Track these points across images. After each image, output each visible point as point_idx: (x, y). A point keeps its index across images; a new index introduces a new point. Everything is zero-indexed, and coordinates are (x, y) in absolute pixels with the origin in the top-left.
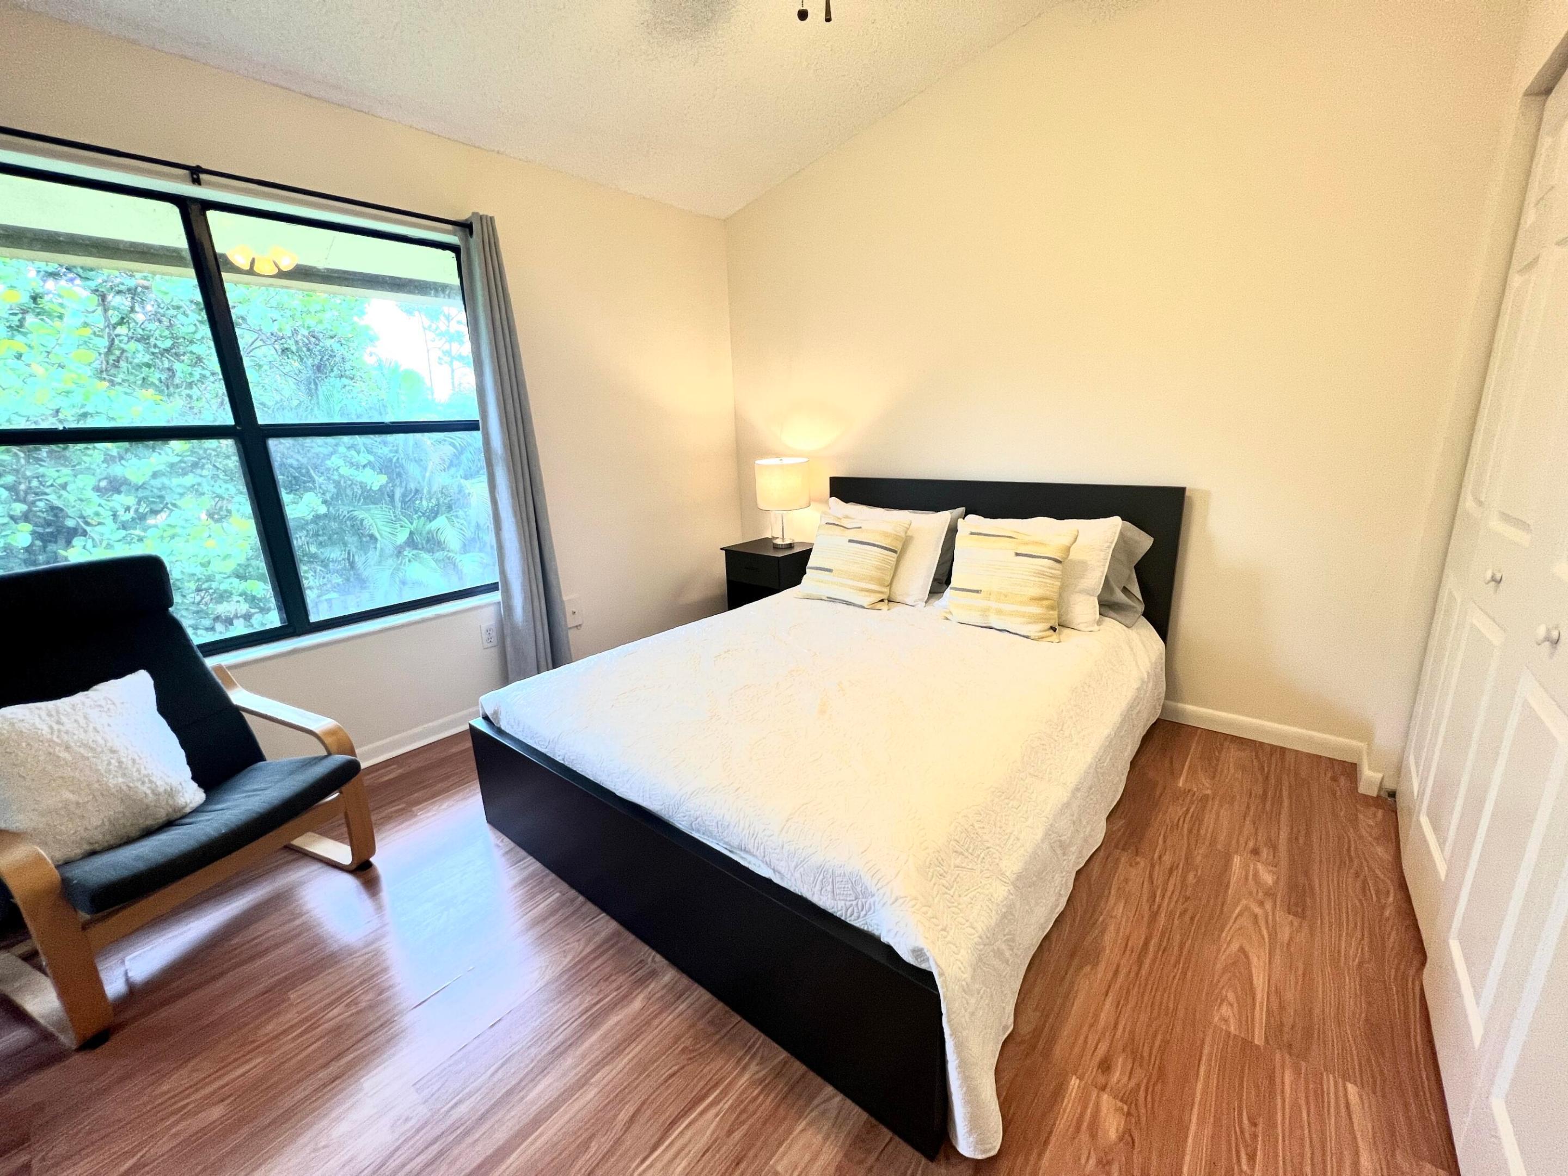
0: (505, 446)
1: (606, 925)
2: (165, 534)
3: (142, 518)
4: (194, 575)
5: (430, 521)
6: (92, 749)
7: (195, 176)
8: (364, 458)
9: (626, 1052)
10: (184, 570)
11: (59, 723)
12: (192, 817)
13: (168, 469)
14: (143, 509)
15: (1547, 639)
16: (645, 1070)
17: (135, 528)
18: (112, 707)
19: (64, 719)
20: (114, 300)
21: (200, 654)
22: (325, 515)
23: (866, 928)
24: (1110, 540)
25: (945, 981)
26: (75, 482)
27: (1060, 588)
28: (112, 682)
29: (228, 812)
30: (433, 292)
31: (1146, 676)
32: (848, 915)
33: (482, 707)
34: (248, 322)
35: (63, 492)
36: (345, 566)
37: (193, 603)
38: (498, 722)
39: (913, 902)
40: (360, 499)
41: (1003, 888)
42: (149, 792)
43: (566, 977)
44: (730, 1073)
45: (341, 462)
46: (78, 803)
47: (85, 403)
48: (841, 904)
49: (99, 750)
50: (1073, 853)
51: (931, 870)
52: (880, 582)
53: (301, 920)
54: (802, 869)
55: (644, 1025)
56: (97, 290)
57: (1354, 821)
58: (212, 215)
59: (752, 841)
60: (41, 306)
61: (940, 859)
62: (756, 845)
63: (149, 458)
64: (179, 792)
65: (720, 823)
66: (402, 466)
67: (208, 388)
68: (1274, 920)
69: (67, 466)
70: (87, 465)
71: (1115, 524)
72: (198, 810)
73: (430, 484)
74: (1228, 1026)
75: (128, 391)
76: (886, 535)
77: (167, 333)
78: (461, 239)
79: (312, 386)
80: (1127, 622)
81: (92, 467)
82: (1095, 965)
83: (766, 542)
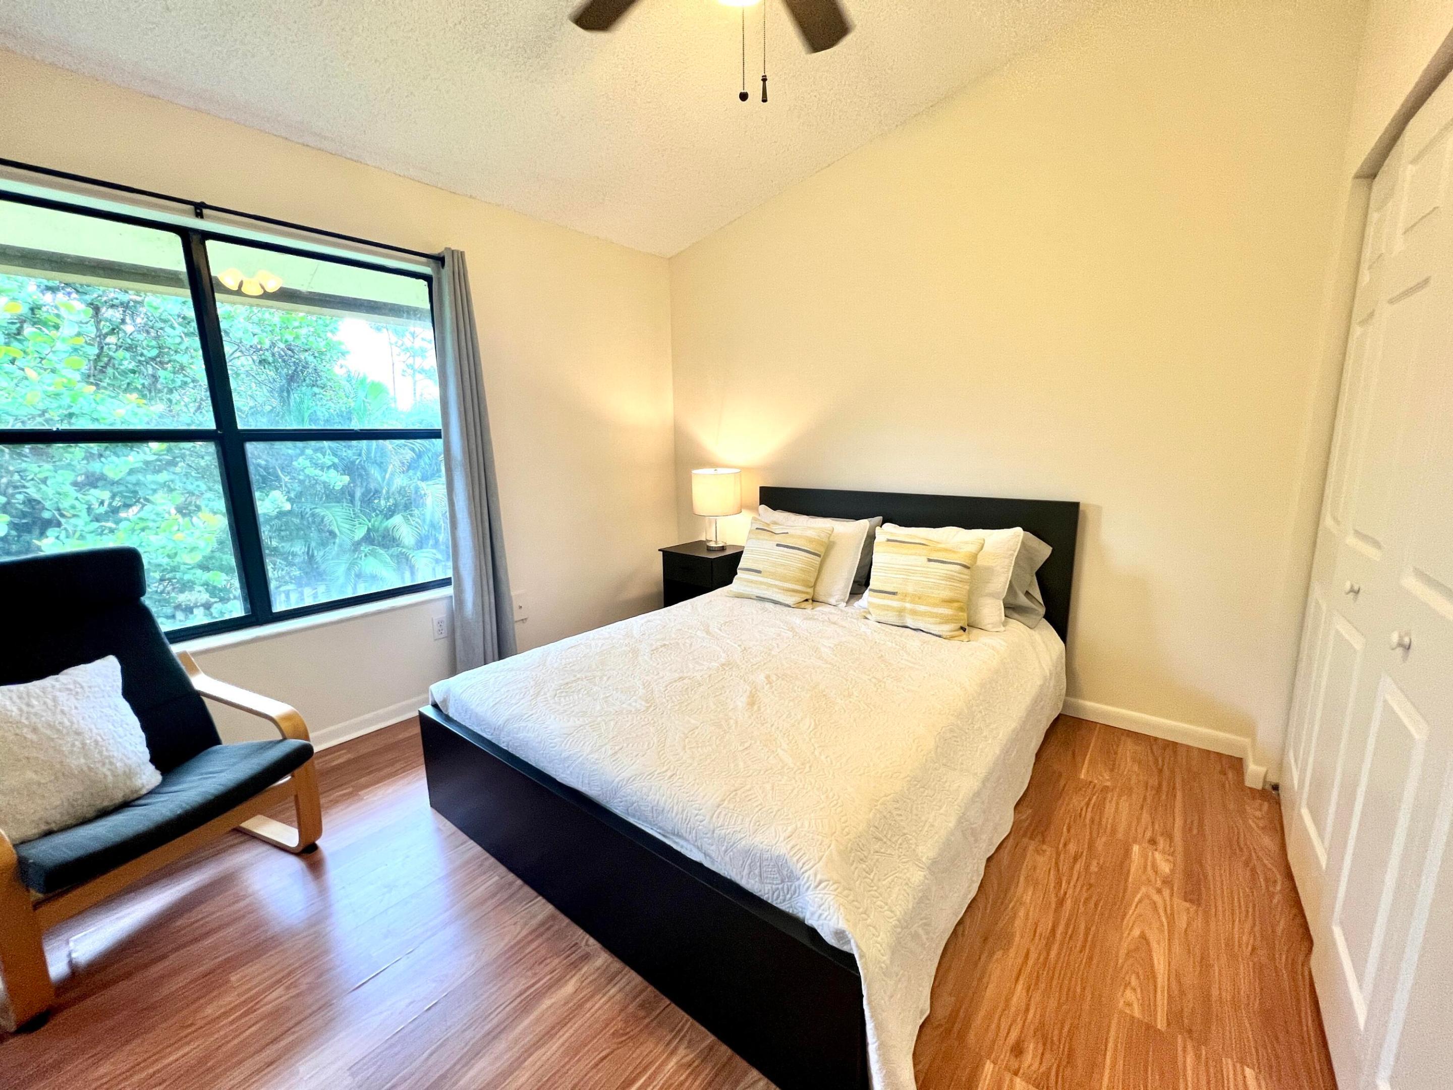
0: (464, 453)
1: (542, 908)
2: (137, 527)
3: (115, 511)
4: (160, 565)
5: (387, 519)
6: (58, 731)
7: (198, 211)
8: (328, 460)
9: (558, 1036)
10: (151, 561)
11: (28, 705)
12: (149, 798)
13: (144, 467)
14: (117, 503)
15: (1400, 645)
16: (576, 1055)
17: (108, 521)
18: (79, 690)
19: (35, 702)
20: (107, 313)
21: (166, 641)
22: (290, 512)
23: (791, 912)
24: (1014, 548)
25: (866, 963)
26: (55, 477)
27: (969, 591)
28: (82, 666)
29: (184, 794)
30: (405, 315)
31: (1048, 674)
32: (775, 898)
33: (432, 695)
34: (231, 335)
35: (43, 486)
36: (304, 558)
37: (157, 592)
38: (447, 710)
39: (835, 886)
40: (322, 497)
41: (920, 873)
42: (108, 773)
43: (503, 959)
44: (659, 1057)
45: (307, 463)
46: (39, 784)
47: (72, 404)
48: (768, 887)
49: (65, 731)
50: (985, 840)
51: (853, 854)
52: (805, 583)
53: (245, 902)
54: (731, 853)
55: (576, 1009)
56: (92, 304)
57: (1242, 812)
58: (210, 244)
59: (685, 825)
60: (38, 316)
61: (860, 844)
62: (688, 830)
63: (127, 456)
64: (137, 774)
65: (655, 808)
66: (363, 468)
67: (188, 393)
68: (1172, 906)
69: (48, 462)
70: (68, 461)
71: (1017, 534)
72: (152, 792)
73: (388, 484)
74: (1132, 1010)
75: (113, 395)
76: (811, 540)
77: (154, 343)
78: (432, 269)
79: (285, 393)
80: (1030, 624)
81: (73, 463)
82: (1006, 950)
83: (700, 544)
